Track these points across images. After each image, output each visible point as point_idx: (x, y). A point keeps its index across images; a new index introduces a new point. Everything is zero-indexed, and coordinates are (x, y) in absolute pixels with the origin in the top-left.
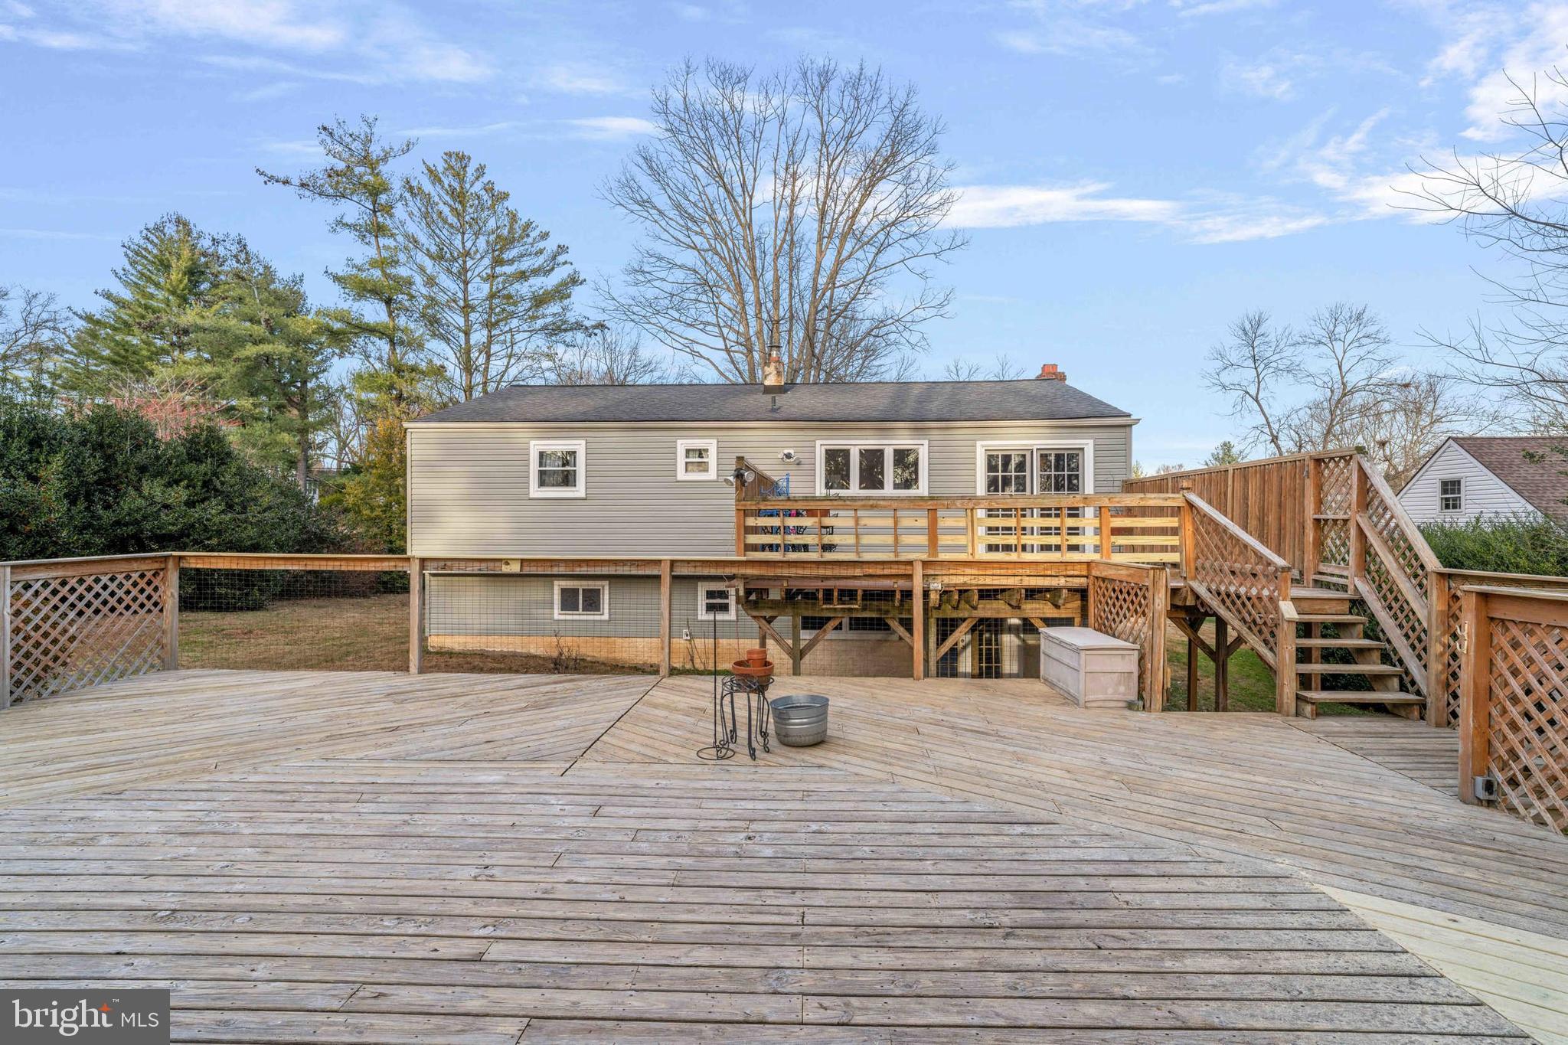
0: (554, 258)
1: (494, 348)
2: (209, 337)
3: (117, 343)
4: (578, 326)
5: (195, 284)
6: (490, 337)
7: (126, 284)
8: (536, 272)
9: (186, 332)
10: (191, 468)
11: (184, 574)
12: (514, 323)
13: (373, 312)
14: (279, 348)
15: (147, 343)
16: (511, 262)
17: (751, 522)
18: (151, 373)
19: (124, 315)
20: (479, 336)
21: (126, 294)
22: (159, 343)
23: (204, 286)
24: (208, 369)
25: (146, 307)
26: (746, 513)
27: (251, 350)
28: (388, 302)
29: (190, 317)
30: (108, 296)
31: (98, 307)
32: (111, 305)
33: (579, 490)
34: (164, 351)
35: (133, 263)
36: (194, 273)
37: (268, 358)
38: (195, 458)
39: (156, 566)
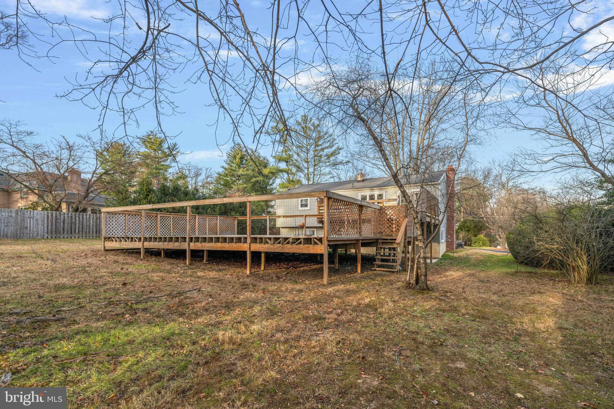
0: (332, 142)
1: (316, 173)
2: (244, 177)
3: (225, 180)
4: (341, 163)
5: (242, 161)
6: (314, 169)
7: (227, 164)
8: (327, 148)
9: (240, 176)
10: (240, 209)
11: (238, 220)
12: (321, 164)
13: (283, 165)
14: (260, 178)
15: (231, 179)
16: (321, 145)
17: (320, 208)
18: (232, 188)
19: (226, 172)
20: (311, 170)
21: (227, 166)
22: (234, 179)
23: (244, 162)
24: (245, 185)
25: (231, 169)
26: (319, 207)
27: (254, 180)
28: (287, 162)
29: (241, 172)
30: (223, 167)
31: (221, 170)
32: (223, 170)
33: (308, 208)
34: (235, 181)
35: (228, 158)
36: (242, 158)
37: (257, 181)
38: (241, 207)
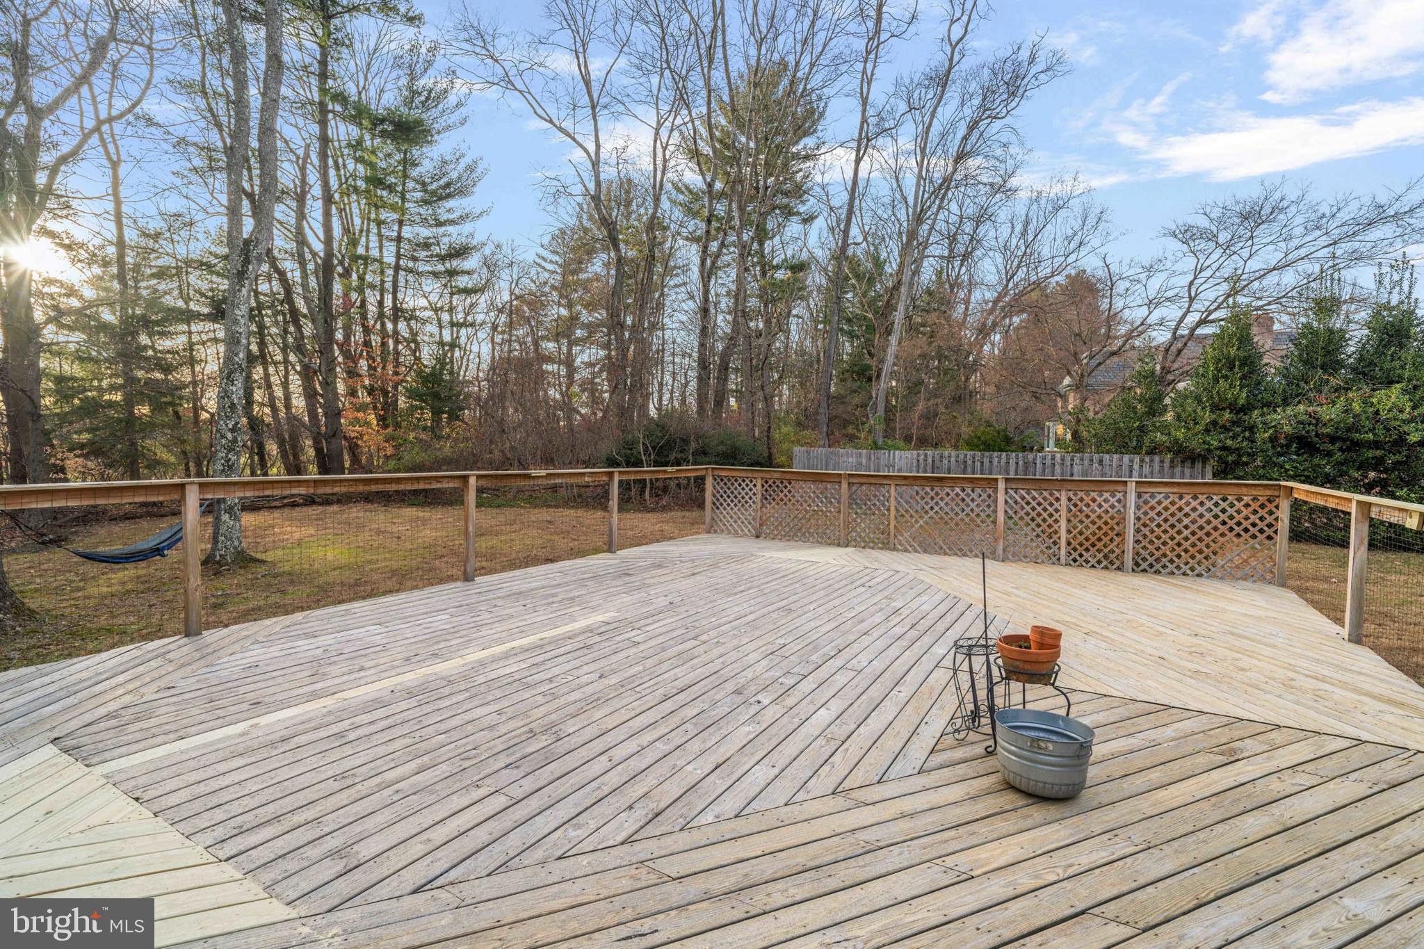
39: (1269, 493)
